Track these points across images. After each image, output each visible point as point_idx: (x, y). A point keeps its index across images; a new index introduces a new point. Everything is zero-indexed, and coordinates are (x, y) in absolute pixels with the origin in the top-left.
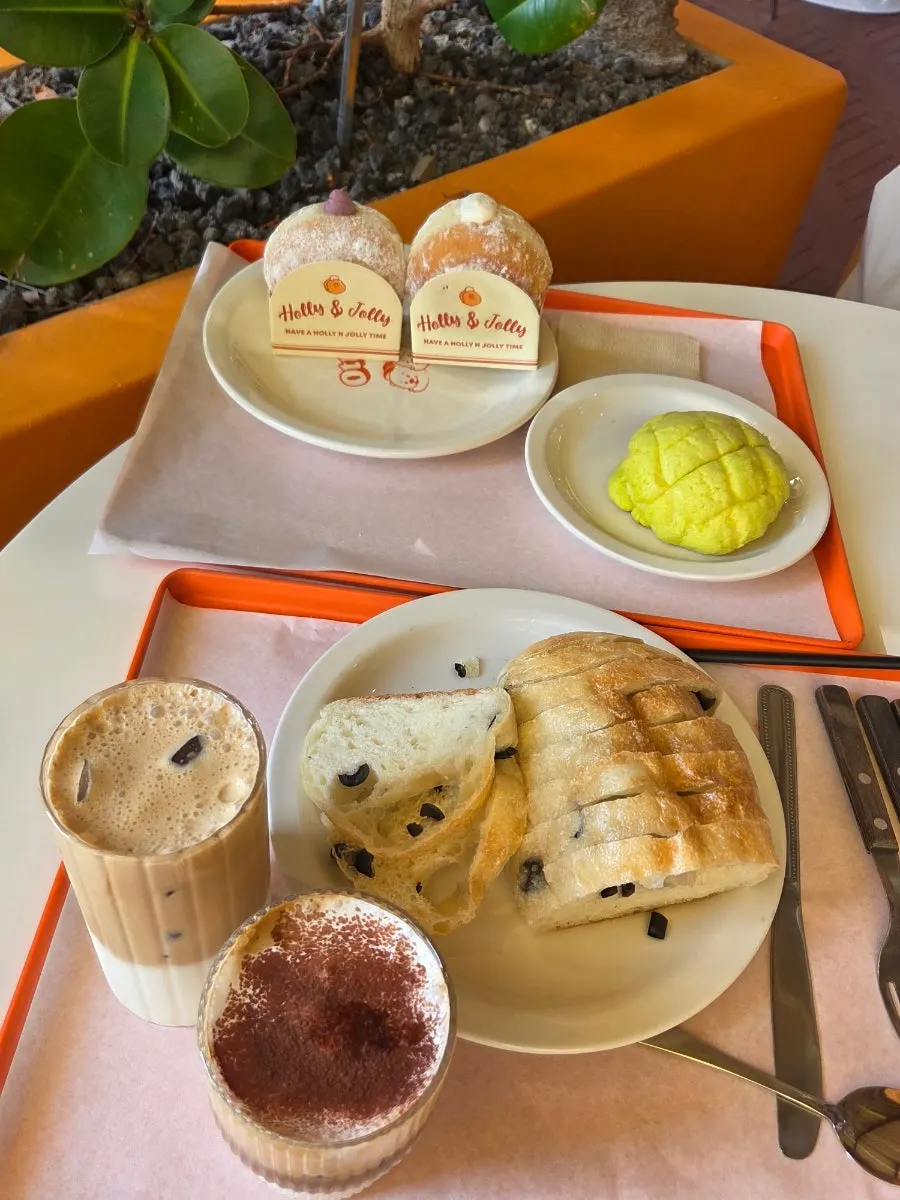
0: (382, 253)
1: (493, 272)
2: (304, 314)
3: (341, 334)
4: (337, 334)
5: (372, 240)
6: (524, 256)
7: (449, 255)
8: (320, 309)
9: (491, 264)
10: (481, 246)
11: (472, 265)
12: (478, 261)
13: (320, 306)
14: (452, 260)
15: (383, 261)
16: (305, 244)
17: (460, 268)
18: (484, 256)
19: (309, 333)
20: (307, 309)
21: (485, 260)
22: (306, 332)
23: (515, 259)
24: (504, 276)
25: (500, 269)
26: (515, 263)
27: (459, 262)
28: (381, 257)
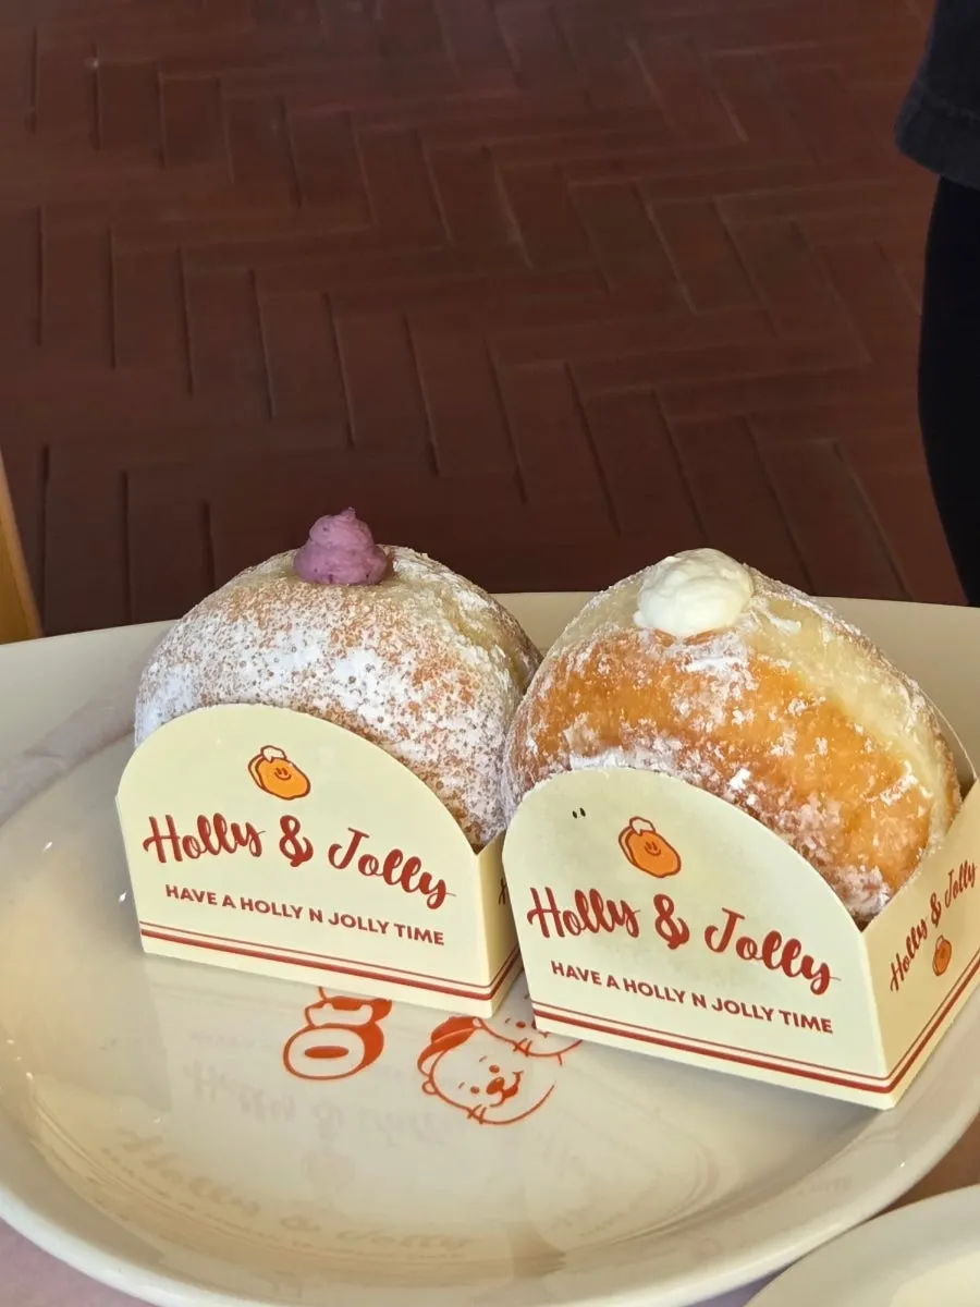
0: (418, 698)
1: (705, 784)
2: (209, 847)
3: (316, 916)
4: (305, 914)
5: (394, 659)
6: (812, 747)
7: (584, 717)
8: (250, 838)
9: (696, 757)
10: (666, 700)
11: (641, 755)
12: (658, 744)
13: (250, 829)
14: (590, 735)
15: (419, 719)
16: (213, 656)
17: (612, 758)
18: (674, 732)
19: (227, 901)
20: (216, 834)
21: (677, 744)
22: (220, 899)
23: (777, 751)
24: (739, 800)
25: (728, 775)
26: (774, 759)
27: (611, 739)
28: (414, 707)
